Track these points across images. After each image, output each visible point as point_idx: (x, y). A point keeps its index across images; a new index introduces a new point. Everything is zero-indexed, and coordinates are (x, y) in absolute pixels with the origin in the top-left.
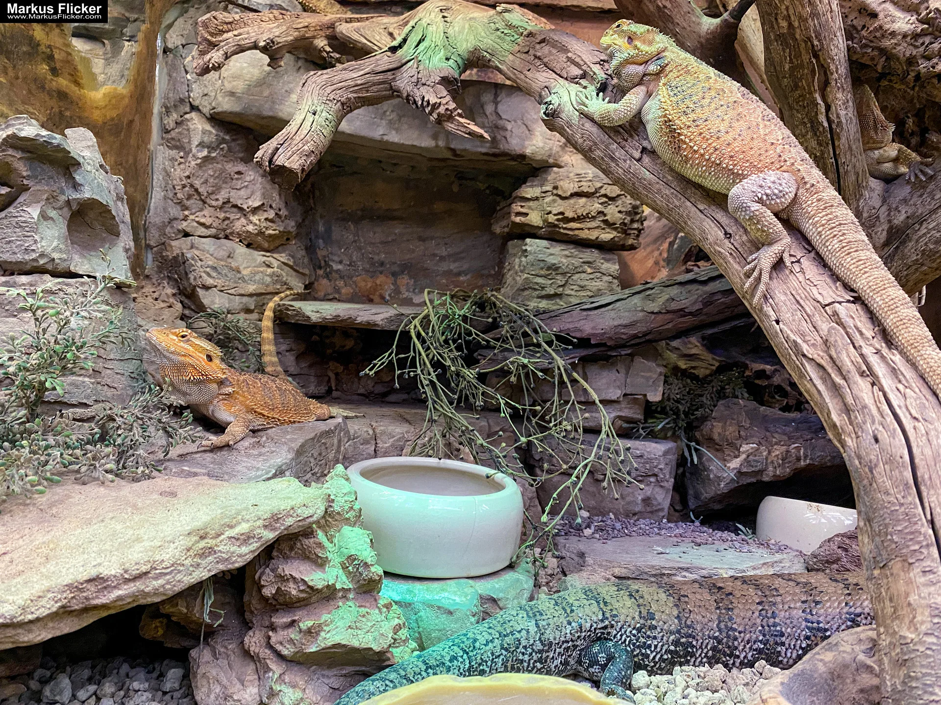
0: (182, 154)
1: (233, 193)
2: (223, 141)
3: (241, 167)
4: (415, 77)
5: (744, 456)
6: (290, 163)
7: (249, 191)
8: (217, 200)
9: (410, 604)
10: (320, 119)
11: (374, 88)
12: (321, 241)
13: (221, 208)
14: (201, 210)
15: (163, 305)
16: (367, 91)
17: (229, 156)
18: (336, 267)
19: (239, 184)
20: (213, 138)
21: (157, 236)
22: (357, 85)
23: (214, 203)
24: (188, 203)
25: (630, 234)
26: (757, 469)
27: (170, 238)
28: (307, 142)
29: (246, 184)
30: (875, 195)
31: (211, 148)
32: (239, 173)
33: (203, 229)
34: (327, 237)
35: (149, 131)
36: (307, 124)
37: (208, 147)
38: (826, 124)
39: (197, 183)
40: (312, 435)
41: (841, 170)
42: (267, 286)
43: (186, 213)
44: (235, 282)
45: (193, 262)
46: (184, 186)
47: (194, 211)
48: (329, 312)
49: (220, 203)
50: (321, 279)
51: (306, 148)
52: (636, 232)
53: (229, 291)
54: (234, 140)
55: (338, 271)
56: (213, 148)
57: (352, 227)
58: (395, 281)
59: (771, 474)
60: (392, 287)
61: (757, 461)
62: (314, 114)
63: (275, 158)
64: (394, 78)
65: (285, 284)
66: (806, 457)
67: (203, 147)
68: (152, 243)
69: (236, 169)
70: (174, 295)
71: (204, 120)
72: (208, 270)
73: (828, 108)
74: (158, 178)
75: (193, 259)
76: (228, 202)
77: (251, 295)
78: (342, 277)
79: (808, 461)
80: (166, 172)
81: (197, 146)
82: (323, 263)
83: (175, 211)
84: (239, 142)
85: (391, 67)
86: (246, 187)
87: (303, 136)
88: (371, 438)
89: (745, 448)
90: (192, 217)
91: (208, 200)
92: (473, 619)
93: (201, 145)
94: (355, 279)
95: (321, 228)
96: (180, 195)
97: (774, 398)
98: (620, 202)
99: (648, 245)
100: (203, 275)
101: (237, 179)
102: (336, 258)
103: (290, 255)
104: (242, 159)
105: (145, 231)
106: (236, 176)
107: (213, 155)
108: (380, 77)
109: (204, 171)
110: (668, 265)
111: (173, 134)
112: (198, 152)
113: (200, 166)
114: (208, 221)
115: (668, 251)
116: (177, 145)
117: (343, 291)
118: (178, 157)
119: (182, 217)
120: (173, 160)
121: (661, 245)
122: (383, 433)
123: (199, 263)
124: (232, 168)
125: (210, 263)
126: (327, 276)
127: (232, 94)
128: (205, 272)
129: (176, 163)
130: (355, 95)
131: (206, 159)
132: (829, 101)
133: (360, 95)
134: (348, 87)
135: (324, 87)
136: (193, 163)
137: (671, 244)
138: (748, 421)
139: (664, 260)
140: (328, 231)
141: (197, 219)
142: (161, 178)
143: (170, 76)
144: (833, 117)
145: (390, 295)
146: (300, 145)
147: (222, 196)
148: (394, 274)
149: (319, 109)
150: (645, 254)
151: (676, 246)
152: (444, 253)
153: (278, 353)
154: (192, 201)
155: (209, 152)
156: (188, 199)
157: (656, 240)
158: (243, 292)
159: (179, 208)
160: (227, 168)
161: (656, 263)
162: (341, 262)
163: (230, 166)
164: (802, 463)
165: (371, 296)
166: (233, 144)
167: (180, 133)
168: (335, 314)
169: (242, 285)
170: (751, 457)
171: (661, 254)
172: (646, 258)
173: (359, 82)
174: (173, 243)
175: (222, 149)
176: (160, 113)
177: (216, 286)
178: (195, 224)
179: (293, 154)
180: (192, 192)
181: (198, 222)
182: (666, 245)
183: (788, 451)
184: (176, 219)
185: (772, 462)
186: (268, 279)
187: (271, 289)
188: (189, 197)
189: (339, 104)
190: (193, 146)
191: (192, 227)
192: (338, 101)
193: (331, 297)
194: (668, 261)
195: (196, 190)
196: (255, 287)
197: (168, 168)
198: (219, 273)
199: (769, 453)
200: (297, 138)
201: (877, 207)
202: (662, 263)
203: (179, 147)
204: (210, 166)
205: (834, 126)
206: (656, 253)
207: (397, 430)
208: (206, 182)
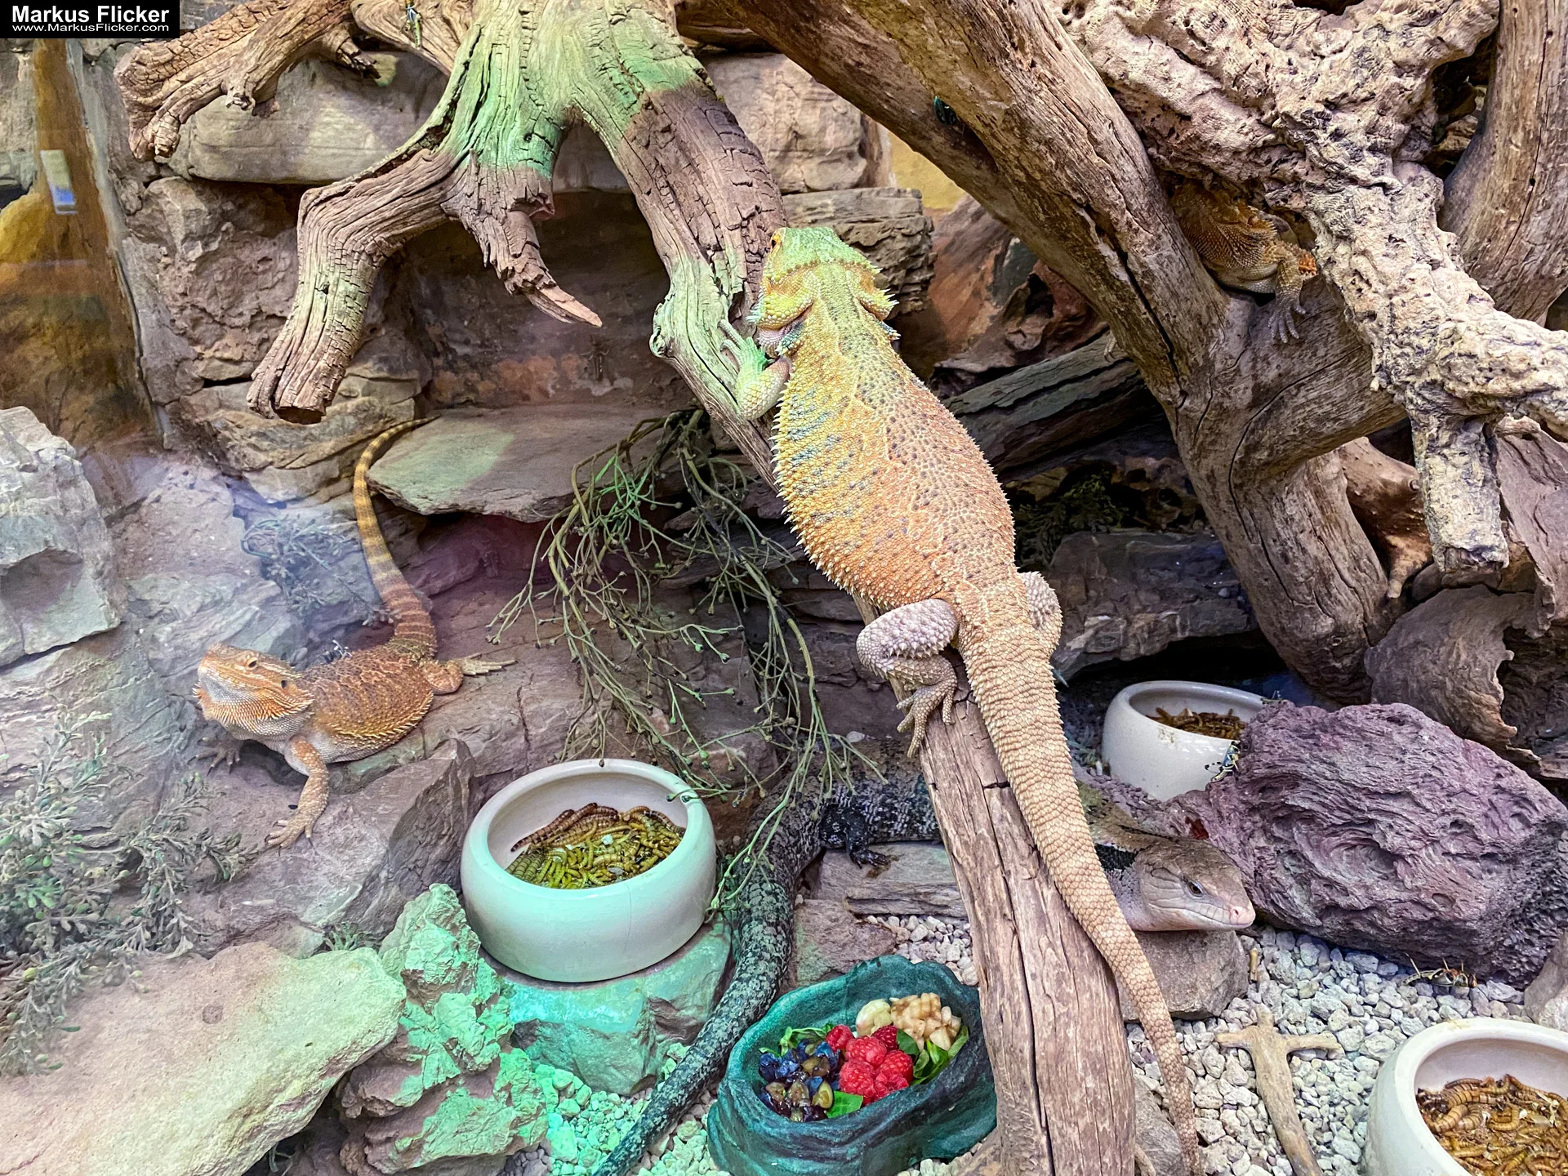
0: (164, 249)
1: (264, 297)
2: (225, 216)
3: (266, 250)
4: (475, 196)
5: (1090, 632)
6: (301, 400)
7: (288, 287)
8: (241, 314)
9: (559, 1025)
10: (338, 300)
11: (416, 218)
12: (429, 312)
13: (251, 326)
14: (220, 337)
15: (203, 498)
16: (405, 224)
17: (242, 235)
18: (461, 350)
19: (270, 279)
20: (206, 220)
21: (164, 387)
22: (385, 220)
23: (238, 321)
24: (197, 333)
25: (908, 294)
26: (1112, 648)
27: (184, 392)
28: (322, 353)
29: (280, 275)
30: (1232, 335)
31: (205, 237)
32: (265, 259)
33: (232, 367)
34: (438, 304)
35: (102, 224)
36: (317, 316)
37: (201, 238)
38: (1124, 277)
39: (201, 300)
40: (412, 801)
41: (1164, 324)
42: (353, 432)
43: (198, 349)
44: (300, 447)
45: (227, 433)
46: (182, 309)
47: (208, 342)
48: (443, 497)
49: (247, 319)
50: (441, 372)
51: (322, 364)
52: (918, 288)
53: (293, 465)
54: (240, 207)
55: (466, 357)
56: (211, 235)
57: (473, 282)
58: (559, 363)
59: (1133, 652)
60: (555, 374)
61: (1112, 638)
62: (326, 291)
63: (278, 396)
64: (444, 196)
65: (381, 417)
66: (1184, 628)
67: (193, 239)
68: (160, 399)
69: (259, 255)
70: (214, 479)
71: (183, 186)
72: (253, 440)
73: (1123, 258)
74: (140, 294)
75: (226, 428)
76: (260, 312)
77: (330, 457)
78: (474, 367)
79: (1187, 634)
80: (149, 281)
81: (183, 241)
82: (440, 348)
83: (179, 347)
84: (252, 206)
85: (433, 179)
86: (283, 280)
87: (313, 344)
88: (518, 729)
89: (1092, 621)
90: (208, 353)
91: (227, 321)
92: (636, 1042)
93: (189, 237)
94: (494, 366)
95: (425, 291)
96: (181, 323)
97: (1160, 507)
98: (883, 251)
99: (960, 265)
100: (249, 451)
101: (264, 272)
102: (457, 336)
103: (381, 360)
104: (264, 235)
105: (145, 384)
106: (261, 268)
107: (214, 246)
108: (420, 200)
109: (207, 278)
110: (995, 294)
111: (141, 218)
112: (188, 250)
113: (197, 273)
114: (233, 353)
115: (994, 272)
116: (151, 235)
117: (480, 388)
118: (159, 256)
119: (192, 356)
120: (154, 260)
121: (982, 262)
122: (535, 714)
123: (238, 433)
124: (249, 255)
125: (254, 428)
126: (450, 366)
127: (212, 148)
128: (249, 445)
129: (161, 266)
130: (387, 235)
131: (203, 260)
132: (1124, 249)
133: (395, 232)
134: (373, 225)
135: (332, 232)
136: (185, 270)
137: (999, 259)
138: (1105, 570)
139: (988, 288)
140: (437, 293)
141: (218, 355)
142: (144, 291)
143: (107, 109)
144: (1135, 267)
145: (553, 387)
146: (312, 362)
147: (248, 306)
148: (555, 353)
149: (331, 279)
150: (956, 280)
151: (1006, 262)
152: (629, 311)
153: (388, 543)
154: (202, 328)
155: (206, 245)
156: (194, 328)
157: (972, 256)
158: (315, 458)
159: (185, 341)
160: (242, 257)
161: (976, 293)
162: (467, 343)
163: (247, 252)
164: (1179, 636)
165: (526, 392)
166: (242, 214)
167: (149, 216)
168: (451, 502)
169: (312, 446)
170: (1102, 634)
171: (982, 278)
172: (959, 286)
173: (387, 214)
174: (193, 400)
175: (226, 232)
176: (111, 183)
177: (271, 463)
178: (217, 363)
179: (303, 382)
180: (197, 314)
181: (221, 359)
182: (990, 263)
183: (1156, 621)
184: (186, 359)
185: (1134, 636)
186: (351, 421)
187: (359, 436)
188: (196, 323)
189: (363, 257)
190: (178, 242)
191: (213, 369)
192: (360, 253)
193: (463, 400)
194: (995, 289)
195: (203, 310)
196: (331, 444)
197: (150, 275)
198: (272, 440)
199: (1130, 623)
200: (306, 351)
201: (1236, 355)
202: (985, 293)
203: (158, 239)
204: (215, 266)
205: (1138, 279)
206: (975, 277)
207: (555, 706)
208: (215, 293)
